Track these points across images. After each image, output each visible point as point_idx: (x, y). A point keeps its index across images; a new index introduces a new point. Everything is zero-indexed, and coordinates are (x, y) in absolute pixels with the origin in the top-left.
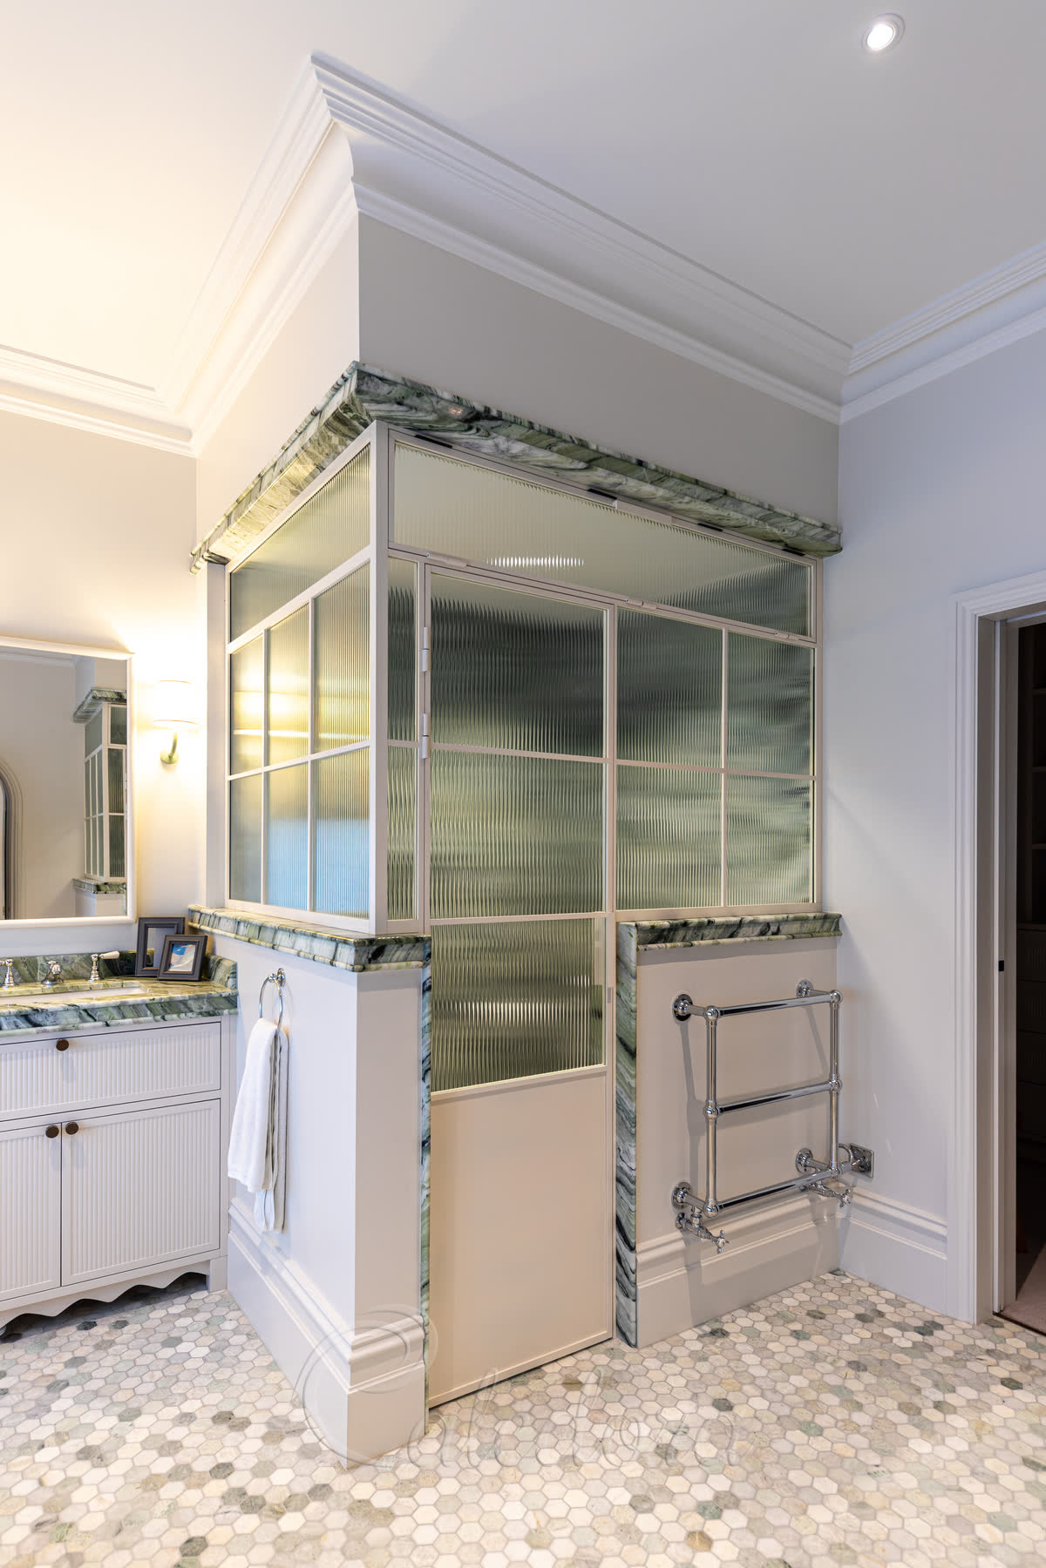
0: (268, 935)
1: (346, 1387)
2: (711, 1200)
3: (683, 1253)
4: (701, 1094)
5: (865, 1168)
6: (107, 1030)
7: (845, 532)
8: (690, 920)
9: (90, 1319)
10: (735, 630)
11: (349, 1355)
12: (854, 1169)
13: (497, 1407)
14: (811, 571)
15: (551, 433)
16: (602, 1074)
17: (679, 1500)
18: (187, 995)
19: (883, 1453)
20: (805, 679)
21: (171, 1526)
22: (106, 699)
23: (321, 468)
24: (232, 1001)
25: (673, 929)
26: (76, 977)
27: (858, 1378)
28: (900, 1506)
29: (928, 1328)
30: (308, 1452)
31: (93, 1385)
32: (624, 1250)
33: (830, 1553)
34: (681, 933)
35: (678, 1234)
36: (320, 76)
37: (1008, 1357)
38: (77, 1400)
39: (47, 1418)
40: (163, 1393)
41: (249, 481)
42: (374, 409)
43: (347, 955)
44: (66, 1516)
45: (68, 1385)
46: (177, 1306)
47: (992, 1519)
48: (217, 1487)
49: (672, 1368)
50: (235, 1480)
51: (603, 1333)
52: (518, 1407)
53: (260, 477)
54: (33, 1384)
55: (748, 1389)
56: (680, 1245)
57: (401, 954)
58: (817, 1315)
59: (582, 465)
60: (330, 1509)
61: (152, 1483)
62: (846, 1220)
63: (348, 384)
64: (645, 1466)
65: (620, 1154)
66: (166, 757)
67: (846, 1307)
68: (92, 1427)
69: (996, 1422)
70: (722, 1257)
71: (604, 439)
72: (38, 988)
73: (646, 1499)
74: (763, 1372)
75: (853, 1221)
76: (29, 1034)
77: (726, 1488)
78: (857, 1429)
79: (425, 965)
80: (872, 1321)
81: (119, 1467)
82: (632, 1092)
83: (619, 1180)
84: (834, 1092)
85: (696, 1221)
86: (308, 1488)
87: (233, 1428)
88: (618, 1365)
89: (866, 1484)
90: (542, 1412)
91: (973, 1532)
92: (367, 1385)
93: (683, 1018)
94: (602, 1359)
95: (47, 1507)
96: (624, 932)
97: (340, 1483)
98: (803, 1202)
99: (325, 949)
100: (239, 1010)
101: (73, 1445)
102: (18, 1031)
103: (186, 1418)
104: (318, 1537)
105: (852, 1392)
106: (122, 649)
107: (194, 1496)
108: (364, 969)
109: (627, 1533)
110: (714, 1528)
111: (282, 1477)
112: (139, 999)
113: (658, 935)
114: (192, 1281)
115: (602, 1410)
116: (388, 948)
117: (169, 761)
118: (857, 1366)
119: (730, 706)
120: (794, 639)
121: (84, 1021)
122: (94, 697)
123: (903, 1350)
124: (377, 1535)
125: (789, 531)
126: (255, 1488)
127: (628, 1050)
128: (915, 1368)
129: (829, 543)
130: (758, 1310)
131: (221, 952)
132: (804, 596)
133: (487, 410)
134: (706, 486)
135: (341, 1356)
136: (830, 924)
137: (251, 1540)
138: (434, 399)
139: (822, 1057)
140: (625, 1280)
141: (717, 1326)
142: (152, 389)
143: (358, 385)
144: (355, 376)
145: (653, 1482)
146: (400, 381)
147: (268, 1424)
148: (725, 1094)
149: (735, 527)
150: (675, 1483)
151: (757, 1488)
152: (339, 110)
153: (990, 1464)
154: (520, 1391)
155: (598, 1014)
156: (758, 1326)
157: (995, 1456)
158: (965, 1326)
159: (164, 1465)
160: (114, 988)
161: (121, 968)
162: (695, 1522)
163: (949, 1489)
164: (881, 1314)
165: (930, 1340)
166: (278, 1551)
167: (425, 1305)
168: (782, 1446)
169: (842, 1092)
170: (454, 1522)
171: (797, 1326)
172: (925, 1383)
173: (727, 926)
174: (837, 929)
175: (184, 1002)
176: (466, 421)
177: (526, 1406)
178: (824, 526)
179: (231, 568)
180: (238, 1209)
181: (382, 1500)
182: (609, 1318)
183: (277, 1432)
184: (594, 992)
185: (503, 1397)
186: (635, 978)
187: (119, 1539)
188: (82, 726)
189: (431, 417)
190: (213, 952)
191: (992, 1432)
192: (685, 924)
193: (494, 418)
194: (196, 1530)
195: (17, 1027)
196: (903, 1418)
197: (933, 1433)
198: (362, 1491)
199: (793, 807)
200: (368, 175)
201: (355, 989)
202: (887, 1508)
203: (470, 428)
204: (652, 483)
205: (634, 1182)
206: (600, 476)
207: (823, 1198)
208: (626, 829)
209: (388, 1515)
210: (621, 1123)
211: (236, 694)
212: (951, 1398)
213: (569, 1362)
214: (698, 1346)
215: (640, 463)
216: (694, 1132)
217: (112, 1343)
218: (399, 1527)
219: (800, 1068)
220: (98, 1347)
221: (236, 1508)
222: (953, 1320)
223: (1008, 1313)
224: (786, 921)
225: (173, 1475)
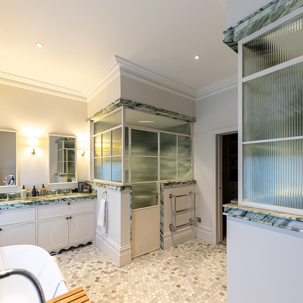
0: (104, 185)
1: (120, 255)
2: (175, 226)
3: (171, 235)
4: (174, 210)
5: (200, 221)
6: (76, 201)
7: (196, 119)
8: (172, 182)
9: (73, 250)
10: (179, 135)
11: (120, 250)
12: (198, 221)
13: (142, 258)
14: (191, 124)
15: (150, 106)
16: (158, 207)
17: (170, 269)
18: (89, 195)
19: (200, 262)
20: (190, 142)
21: (94, 276)
22: (63, 139)
23: (113, 110)
24: (96, 196)
25: (169, 183)
26: (68, 193)
27: (197, 252)
28: (202, 268)
29: (209, 245)
30: (113, 266)
31: (77, 259)
32: (162, 234)
33: (191, 274)
34: (170, 184)
35: (170, 232)
36: (116, 58)
37: (220, 249)
38: (74, 261)
39: (70, 264)
40: (88, 259)
41: (100, 110)
42: (122, 104)
43: (119, 189)
44: (77, 276)
45: (72, 259)
46: (88, 247)
47: (215, 269)
48: (100, 271)
49: (169, 252)
50: (102, 270)
51: (158, 248)
52: (145, 258)
53: (102, 110)
54: (66, 259)
55: (181, 254)
56: (171, 234)
57: (127, 188)
58: (192, 244)
59: (155, 111)
60: (118, 272)
61: (89, 271)
62: (197, 229)
63: (119, 101)
64: (165, 265)
65: (161, 219)
66: (82, 154)
67: (196, 243)
68: (78, 264)
69: (217, 257)
70: (177, 236)
71: (158, 107)
72: (62, 195)
73: (165, 269)
74: (183, 252)
75: (198, 230)
76: (64, 202)
77: (177, 267)
78: (197, 259)
79: (131, 190)
80: (200, 245)
81: (84, 269)
82: (163, 209)
83: (161, 223)
84: (195, 209)
85: (173, 230)
86: (114, 270)
87: (101, 263)
88: (161, 252)
89: (197, 265)
90: (149, 259)
91: (212, 270)
92: (123, 254)
93: (171, 198)
94: (158, 251)
95: (73, 275)
96: (161, 184)
97: (119, 269)
98: (190, 227)
99: (115, 188)
100: (97, 198)
101: (75, 267)
102: (62, 202)
103: (93, 262)
104: (117, 276)
105: (196, 254)
106: (75, 136)
107: (96, 272)
108: (122, 191)
109: (162, 273)
110: (175, 272)
111: (110, 269)
112: (81, 196)
113: (167, 184)
114: (90, 243)
115: (158, 258)
116: (125, 187)
117: (83, 155)
118: (197, 251)
119: (178, 145)
120: (189, 136)
121: (72, 200)
122: (61, 139)
123: (205, 248)
124: (125, 275)
125: (187, 119)
126: (106, 270)
127: (162, 203)
128: (206, 251)
129: (194, 120)
130: (183, 244)
131: (93, 188)
132: (190, 129)
133: (140, 103)
134: (174, 113)
135: (118, 250)
136: (194, 182)
137: (106, 277)
138: (132, 102)
139: (193, 202)
140: (162, 239)
141: (176, 246)
142: (81, 92)
143: (121, 101)
144: (120, 100)
145: (166, 267)
146: (127, 100)
147: (106, 262)
148: (177, 210)
149: (179, 118)
150: (169, 267)
151: (181, 267)
152: (118, 62)
153: (215, 262)
154: (145, 256)
155: (157, 197)
156: (183, 246)
157: (216, 261)
158: (214, 245)
159: (91, 269)
160: (75, 194)
161: (75, 191)
162: (172, 271)
163: (209, 265)
164: (202, 244)
165: (209, 247)
166: (111, 278)
167: (131, 242)
168: (185, 261)
169: (196, 209)
170: (137, 273)
171: (189, 246)
172: (207, 252)
173: (178, 183)
174: (195, 183)
175: (88, 196)
176: (137, 105)
177: (147, 258)
178: (193, 118)
179: (94, 122)
180: (98, 231)
181: (126, 271)
182: (159, 245)
183: (108, 263)
184: (157, 194)
185: (143, 257)
186: (163, 191)
187: (86, 278)
188: (57, 144)
189: (131, 105)
190: (92, 188)
191: (216, 258)
192: (171, 183)
193: (141, 105)
194: (98, 276)
195: (62, 201)
196: (203, 257)
197: (208, 259)
198: (122, 270)
199: (189, 163)
200: (122, 69)
201: (120, 194)
202: (200, 268)
203: (137, 106)
204: (165, 113)
205: (163, 224)
206: (157, 112)
207: (193, 226)
208: (161, 165)
209: (127, 273)
210: (161, 214)
211: (95, 143)
212: (211, 254)
213: (153, 252)
214: (173, 249)
215: (163, 110)
216: (172, 215)
217: (78, 253)
218: (128, 274)
219: (190, 205)
220: (75, 254)
221: (104, 273)
222: (213, 244)
223: (221, 243)
224: (187, 182)
225: (92, 270)
